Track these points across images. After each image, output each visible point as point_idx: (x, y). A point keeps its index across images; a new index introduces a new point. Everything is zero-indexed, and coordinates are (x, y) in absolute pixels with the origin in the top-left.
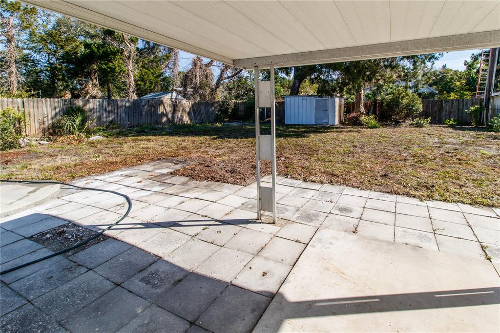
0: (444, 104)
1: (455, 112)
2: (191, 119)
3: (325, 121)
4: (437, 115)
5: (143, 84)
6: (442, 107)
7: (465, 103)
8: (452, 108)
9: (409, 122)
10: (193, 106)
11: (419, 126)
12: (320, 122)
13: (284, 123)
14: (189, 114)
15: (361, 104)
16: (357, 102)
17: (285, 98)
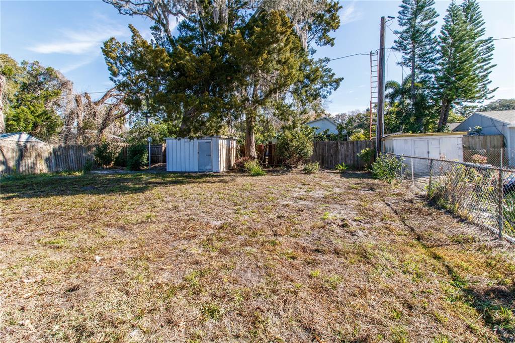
0: (339, 147)
1: (351, 155)
2: (49, 167)
3: (208, 167)
4: (334, 159)
5: (15, 123)
6: (338, 149)
7: (359, 145)
8: (348, 151)
9: (301, 167)
10: (55, 151)
11: (307, 172)
12: (203, 168)
13: (166, 169)
14: (48, 160)
15: (252, 147)
16: (248, 145)
17: (167, 140)
